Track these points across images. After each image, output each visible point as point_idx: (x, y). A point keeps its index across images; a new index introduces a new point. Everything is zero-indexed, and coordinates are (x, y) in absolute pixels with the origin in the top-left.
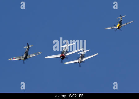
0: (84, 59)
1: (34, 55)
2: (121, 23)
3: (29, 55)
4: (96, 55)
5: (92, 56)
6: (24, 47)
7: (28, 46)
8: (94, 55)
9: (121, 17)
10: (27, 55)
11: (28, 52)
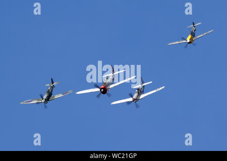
0: (142, 96)
1: (61, 95)
2: (194, 34)
3: (52, 96)
4: (161, 89)
5: (155, 91)
6: (47, 85)
7: (53, 83)
8: (158, 90)
9: (194, 24)
10: (50, 95)
11: (52, 91)
